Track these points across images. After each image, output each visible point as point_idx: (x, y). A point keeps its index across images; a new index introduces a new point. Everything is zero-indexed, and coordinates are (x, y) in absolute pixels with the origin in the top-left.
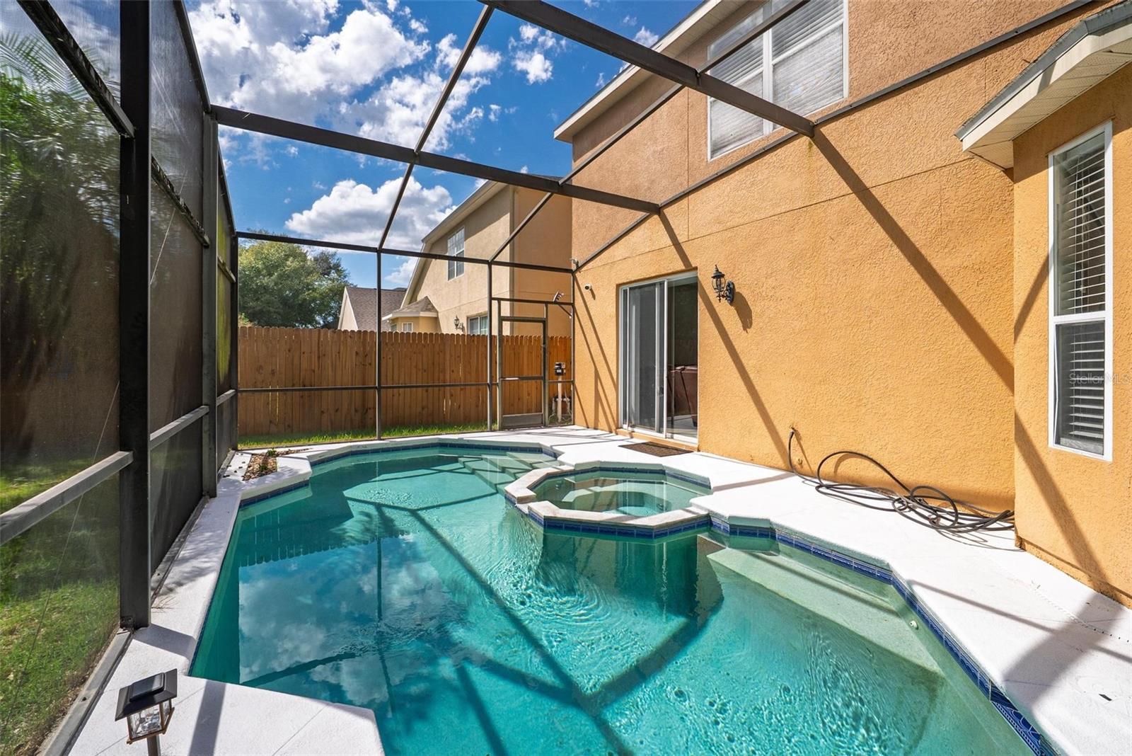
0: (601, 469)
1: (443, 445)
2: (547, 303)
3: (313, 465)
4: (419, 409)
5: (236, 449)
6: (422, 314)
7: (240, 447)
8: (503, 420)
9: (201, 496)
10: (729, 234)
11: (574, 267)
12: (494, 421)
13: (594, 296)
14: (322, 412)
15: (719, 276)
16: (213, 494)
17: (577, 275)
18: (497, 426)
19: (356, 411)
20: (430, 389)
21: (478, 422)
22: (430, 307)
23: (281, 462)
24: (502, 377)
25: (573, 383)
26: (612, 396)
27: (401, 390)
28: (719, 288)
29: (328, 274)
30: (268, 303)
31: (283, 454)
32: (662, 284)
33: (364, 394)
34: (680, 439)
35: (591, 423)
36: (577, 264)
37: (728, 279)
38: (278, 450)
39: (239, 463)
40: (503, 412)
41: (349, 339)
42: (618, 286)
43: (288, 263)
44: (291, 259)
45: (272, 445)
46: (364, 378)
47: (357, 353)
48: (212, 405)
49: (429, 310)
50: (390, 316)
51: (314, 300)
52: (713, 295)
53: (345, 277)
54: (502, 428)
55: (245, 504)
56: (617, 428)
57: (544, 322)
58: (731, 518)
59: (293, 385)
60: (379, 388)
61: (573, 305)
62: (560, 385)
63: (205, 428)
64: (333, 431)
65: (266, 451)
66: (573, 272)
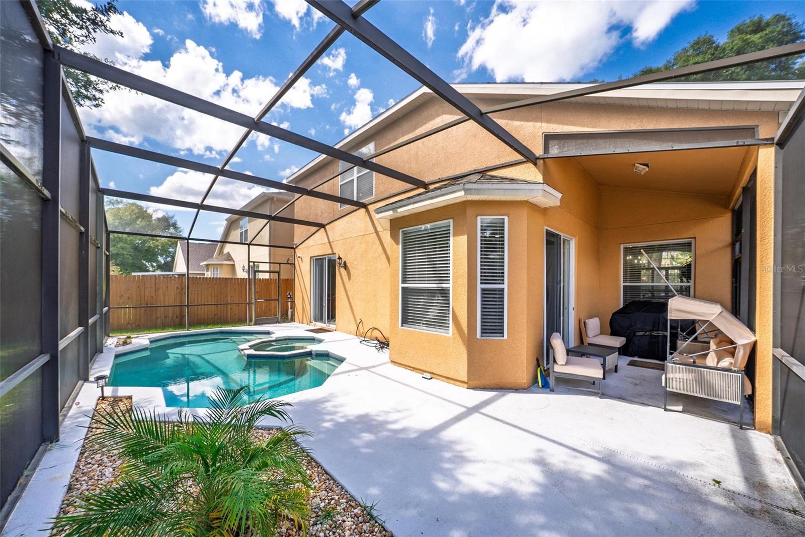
0: (289, 339)
1: (222, 333)
2: (280, 264)
3: (151, 342)
4: (213, 316)
5: (109, 336)
6: (225, 262)
7: (111, 335)
8: (256, 320)
9: (96, 352)
10: (345, 241)
11: (294, 246)
12: (251, 320)
13: (302, 261)
14: (157, 318)
15: (340, 258)
16: (101, 352)
17: (296, 250)
18: (253, 323)
19: (177, 317)
20: (219, 306)
21: (242, 321)
22: (230, 258)
23: (133, 341)
24: (255, 299)
25: (294, 302)
26: (309, 309)
27: (202, 306)
28: (340, 263)
29: (168, 229)
30: (123, 248)
31: (135, 338)
32: (326, 258)
33: (181, 308)
34: (332, 326)
35: (301, 321)
36: (296, 245)
37: (344, 260)
38: (132, 336)
39: (111, 342)
40: (255, 317)
41: (173, 281)
42: (311, 257)
43: (138, 222)
44: (140, 220)
45: (129, 334)
46: (181, 301)
47: (177, 288)
48: (101, 314)
49: (229, 260)
50: (205, 263)
51: (157, 246)
52: (339, 266)
53: (180, 232)
54: (255, 324)
55: (117, 356)
56: (310, 322)
57: (279, 273)
58: (316, 351)
59: (141, 304)
60: (188, 306)
61: (294, 264)
62: (289, 303)
63: (98, 324)
64: (163, 327)
65: (125, 337)
66: (294, 249)
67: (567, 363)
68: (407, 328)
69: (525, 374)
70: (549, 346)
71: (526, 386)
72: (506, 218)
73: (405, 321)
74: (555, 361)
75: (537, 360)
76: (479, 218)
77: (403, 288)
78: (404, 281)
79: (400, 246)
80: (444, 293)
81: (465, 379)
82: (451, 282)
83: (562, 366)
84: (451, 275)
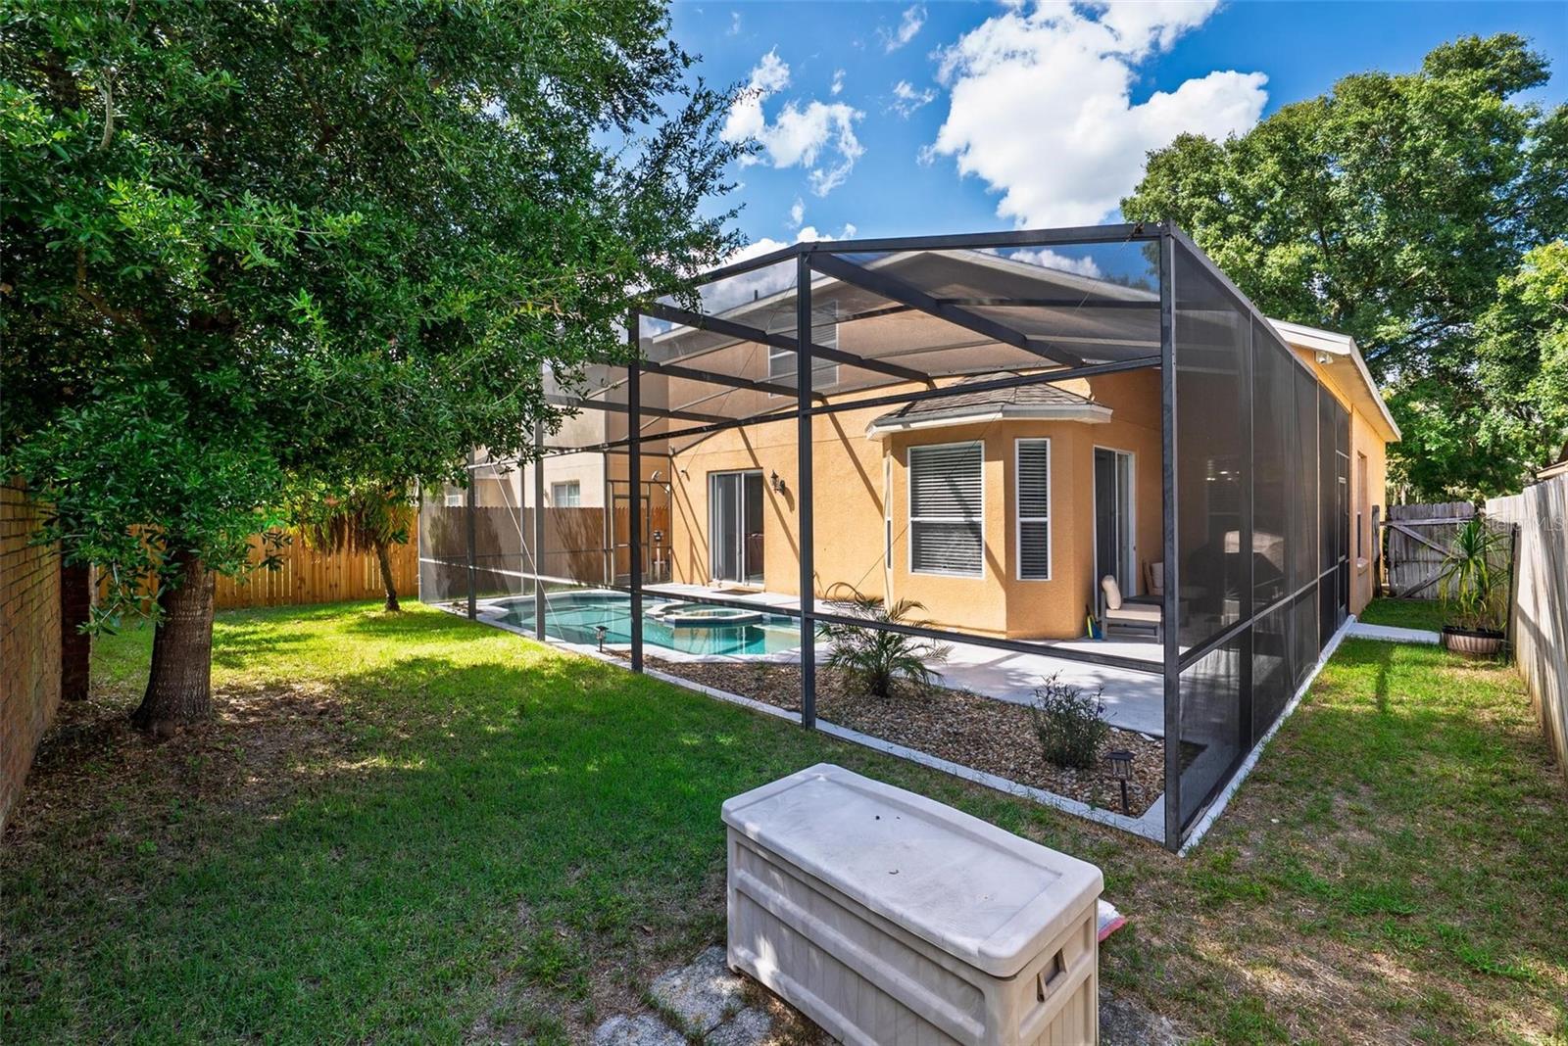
2: (649, 483)
8: (618, 578)
10: (780, 449)
11: (671, 453)
13: (688, 478)
15: (775, 477)
17: (674, 459)
21: (596, 579)
24: (615, 544)
25: (671, 548)
26: (704, 557)
28: (775, 484)
32: (740, 475)
34: (754, 586)
35: (687, 580)
36: (674, 450)
37: (780, 478)
40: (617, 573)
42: (708, 473)
52: (772, 488)
54: (617, 585)
56: (709, 581)
57: (647, 498)
61: (671, 484)
62: (659, 549)
66: (670, 457)
67: (1120, 609)
68: (920, 574)
69: (1073, 623)
70: (1101, 589)
71: (1074, 635)
72: (1048, 441)
73: (916, 565)
74: (1108, 607)
75: (1087, 607)
76: (1017, 441)
77: (913, 523)
78: (914, 513)
79: (909, 469)
80: (975, 529)
81: (1004, 629)
82: (983, 514)
83: (1115, 613)
84: (983, 507)
